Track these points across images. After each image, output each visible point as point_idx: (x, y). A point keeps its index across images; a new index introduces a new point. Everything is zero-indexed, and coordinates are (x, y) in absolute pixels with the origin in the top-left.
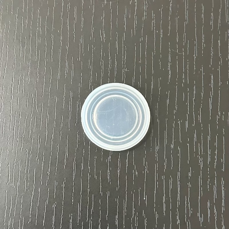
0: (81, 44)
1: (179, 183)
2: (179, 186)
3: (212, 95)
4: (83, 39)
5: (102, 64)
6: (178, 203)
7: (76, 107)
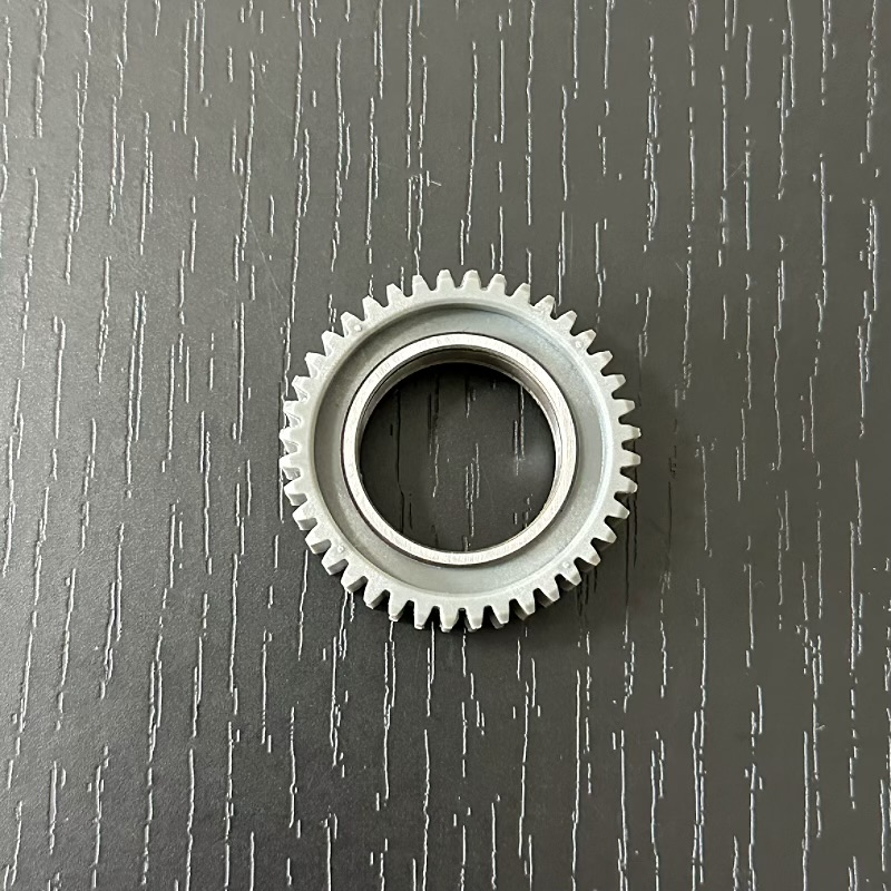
0: (195, 48)
1: (698, 768)
2: (699, 785)
3: (870, 311)
4: (200, 17)
5: (302, 152)
6: (697, 875)
7: (165, 375)
